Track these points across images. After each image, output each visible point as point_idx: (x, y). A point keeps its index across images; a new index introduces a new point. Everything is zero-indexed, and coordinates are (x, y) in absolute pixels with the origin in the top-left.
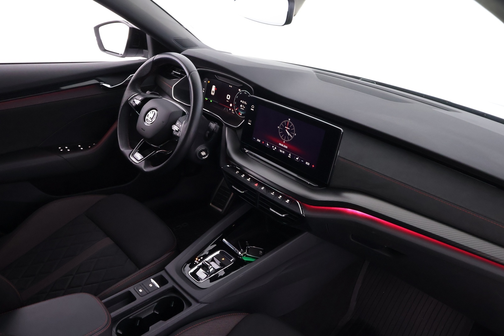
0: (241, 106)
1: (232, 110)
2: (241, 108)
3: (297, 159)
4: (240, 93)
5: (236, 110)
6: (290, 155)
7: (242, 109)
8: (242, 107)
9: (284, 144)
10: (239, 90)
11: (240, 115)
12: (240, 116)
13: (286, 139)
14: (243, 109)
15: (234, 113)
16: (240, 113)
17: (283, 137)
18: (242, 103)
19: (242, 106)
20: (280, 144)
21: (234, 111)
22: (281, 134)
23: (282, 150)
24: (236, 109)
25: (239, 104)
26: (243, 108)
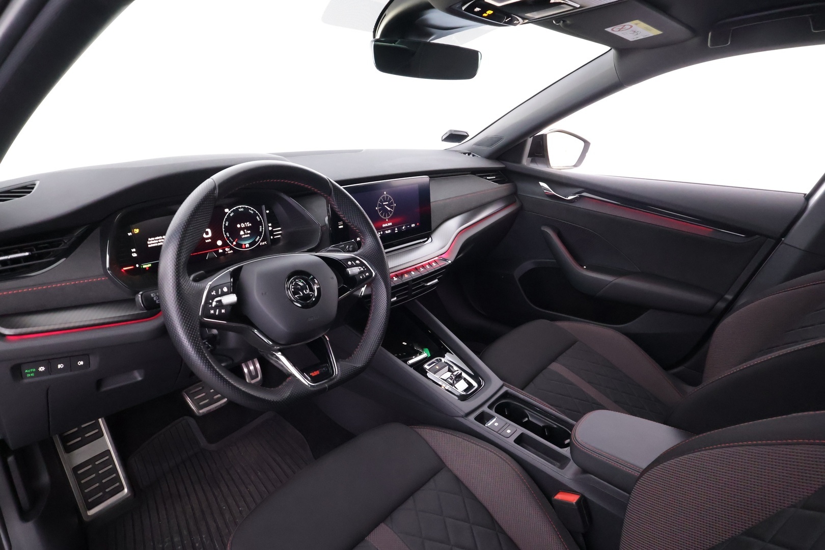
0: (242, 233)
1: (227, 249)
2: (244, 236)
3: (403, 228)
4: (231, 215)
5: (234, 245)
6: (396, 229)
7: (246, 236)
8: (245, 234)
9: (387, 223)
10: (227, 210)
11: (246, 248)
12: (248, 248)
13: (388, 215)
14: (249, 235)
15: (232, 251)
16: (245, 245)
17: (385, 216)
18: (241, 229)
19: (244, 232)
20: (384, 226)
21: (231, 248)
22: (382, 214)
23: (387, 230)
24: (234, 243)
25: (235, 233)
26: (247, 234)
